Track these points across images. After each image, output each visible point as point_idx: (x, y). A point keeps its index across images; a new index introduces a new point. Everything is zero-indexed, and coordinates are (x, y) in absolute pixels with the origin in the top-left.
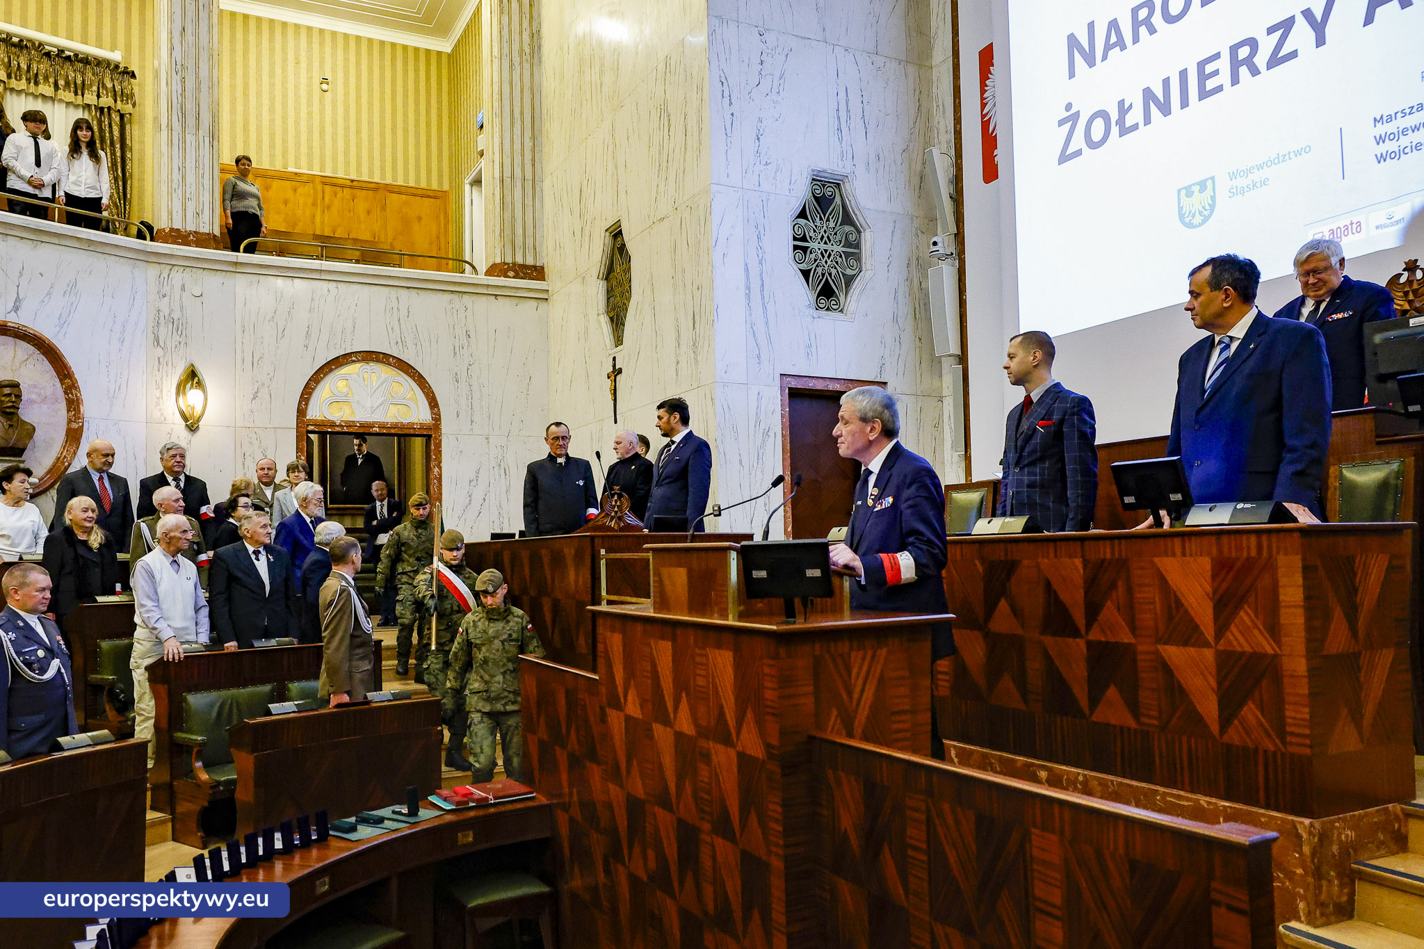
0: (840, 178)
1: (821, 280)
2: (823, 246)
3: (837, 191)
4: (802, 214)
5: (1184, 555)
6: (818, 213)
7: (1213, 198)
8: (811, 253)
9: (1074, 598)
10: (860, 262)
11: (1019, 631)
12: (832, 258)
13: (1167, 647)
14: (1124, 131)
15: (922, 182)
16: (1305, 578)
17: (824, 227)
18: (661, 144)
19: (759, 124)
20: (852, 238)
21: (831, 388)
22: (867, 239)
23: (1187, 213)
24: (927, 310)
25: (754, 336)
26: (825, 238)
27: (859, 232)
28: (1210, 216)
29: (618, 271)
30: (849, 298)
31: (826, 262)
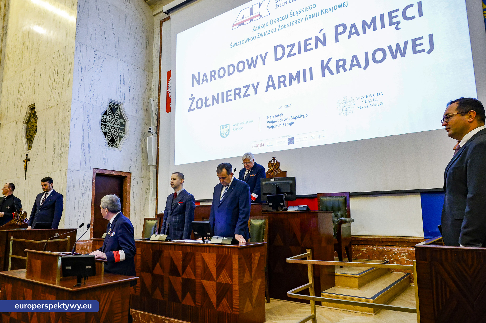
0: (119, 103)
1: (111, 136)
2: (112, 125)
3: (118, 107)
4: (105, 113)
5: (209, 252)
6: (111, 114)
7: (229, 130)
8: (108, 127)
9: (179, 264)
10: (125, 132)
11: (162, 274)
12: (115, 129)
13: (204, 281)
14: (207, 106)
15: (147, 108)
16: (239, 262)
17: (113, 119)
18: (54, 80)
19: (92, 81)
20: (123, 123)
21: (111, 173)
22: (128, 124)
23: (222, 133)
24: (146, 150)
25: (84, 154)
26: (113, 122)
27: (125, 122)
28: (228, 135)
29: (32, 122)
30: (120, 143)
31: (113, 130)
